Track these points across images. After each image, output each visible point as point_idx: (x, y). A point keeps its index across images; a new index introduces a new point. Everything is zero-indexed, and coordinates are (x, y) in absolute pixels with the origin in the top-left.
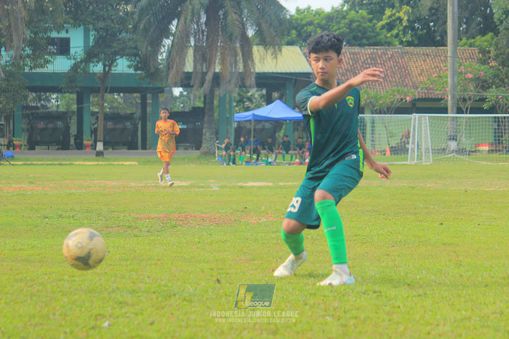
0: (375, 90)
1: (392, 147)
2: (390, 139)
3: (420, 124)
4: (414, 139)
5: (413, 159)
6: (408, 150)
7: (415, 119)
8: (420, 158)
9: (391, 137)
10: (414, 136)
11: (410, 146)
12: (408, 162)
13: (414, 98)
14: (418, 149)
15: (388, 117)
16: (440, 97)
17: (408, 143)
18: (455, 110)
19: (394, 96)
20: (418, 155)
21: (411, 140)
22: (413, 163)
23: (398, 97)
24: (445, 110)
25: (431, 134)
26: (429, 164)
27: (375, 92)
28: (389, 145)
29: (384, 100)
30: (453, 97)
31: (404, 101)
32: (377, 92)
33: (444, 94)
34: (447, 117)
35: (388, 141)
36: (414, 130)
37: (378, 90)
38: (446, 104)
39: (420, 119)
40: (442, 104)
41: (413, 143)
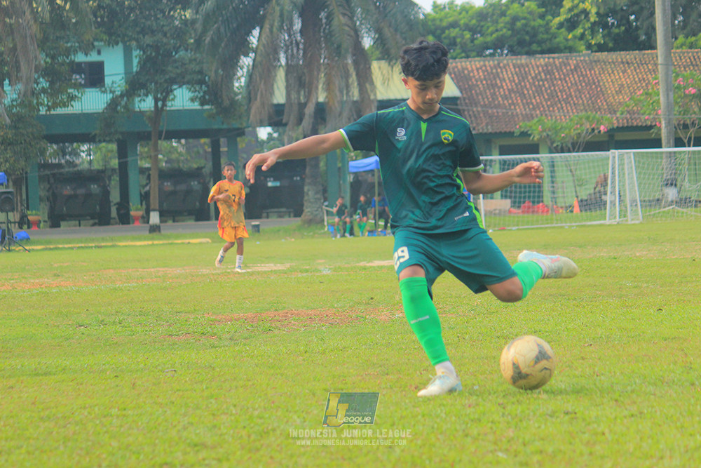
0: (554, 117)
1: (582, 201)
2: (578, 188)
3: (621, 165)
4: (613, 187)
5: (613, 216)
6: (605, 203)
7: (614, 157)
8: (623, 214)
9: (581, 185)
10: (613, 182)
11: (608, 198)
12: (607, 222)
13: (611, 127)
14: (620, 201)
15: (574, 156)
16: (649, 123)
17: (606, 194)
18: (672, 142)
19: (581, 125)
20: (620, 211)
21: (609, 189)
22: (614, 222)
23: (588, 126)
24: (657, 143)
25: (638, 178)
26: (637, 222)
27: (554, 120)
28: (577, 197)
29: (567, 131)
30: (669, 123)
31: (596, 131)
32: (556, 120)
33: (654, 119)
34: (661, 153)
35: (576, 192)
36: (613, 173)
37: (558, 117)
38: (659, 133)
39: (621, 157)
40: (652, 134)
41: (613, 192)
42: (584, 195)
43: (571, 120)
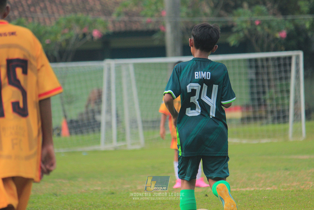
0: (36, 21)
1: (71, 122)
2: (66, 107)
3: (119, 78)
4: (109, 105)
5: (109, 140)
6: (99, 125)
7: (109, 69)
8: (121, 137)
9: (70, 103)
10: (109, 99)
11: (103, 118)
12: (102, 146)
13: (104, 31)
14: (119, 121)
15: (62, 68)
16: (151, 27)
17: (99, 112)
18: (179, 50)
19: (70, 29)
20: (118, 134)
21: (104, 107)
22: (110, 147)
23: (77, 31)
24: (161, 51)
25: (139, 94)
26: (137, 147)
27: (36, 24)
28: (66, 117)
29: (52, 37)
30: (175, 26)
31: (88, 38)
32: (39, 23)
33: (157, 22)
34: (166, 64)
35: (64, 111)
36: (109, 88)
37: (41, 21)
38: (163, 40)
39: (118, 68)
40: (155, 40)
41: (109, 111)
42: (74, 113)
43: (58, 23)
